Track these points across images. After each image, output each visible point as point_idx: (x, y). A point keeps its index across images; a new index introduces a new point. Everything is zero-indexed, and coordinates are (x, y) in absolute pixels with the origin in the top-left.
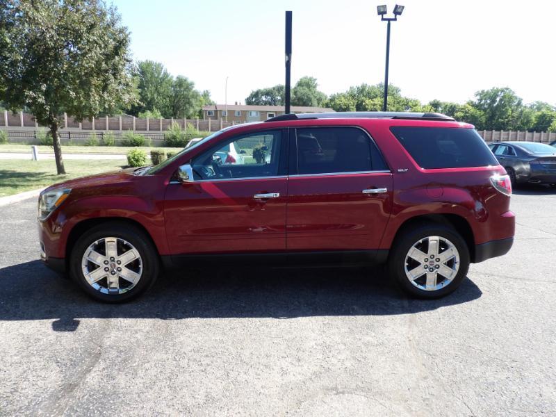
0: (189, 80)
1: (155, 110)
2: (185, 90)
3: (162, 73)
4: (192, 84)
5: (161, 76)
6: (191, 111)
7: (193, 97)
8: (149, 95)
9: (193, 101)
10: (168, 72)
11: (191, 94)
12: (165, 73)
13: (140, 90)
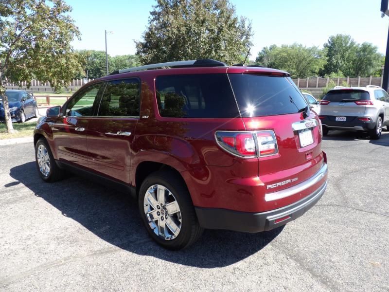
0: (373, 46)
1: (340, 72)
2: (368, 54)
3: (350, 42)
4: (375, 48)
5: (348, 45)
6: (372, 71)
7: (375, 59)
8: (335, 61)
9: (374, 62)
10: (355, 41)
11: (373, 56)
12: (352, 43)
13: (327, 58)
